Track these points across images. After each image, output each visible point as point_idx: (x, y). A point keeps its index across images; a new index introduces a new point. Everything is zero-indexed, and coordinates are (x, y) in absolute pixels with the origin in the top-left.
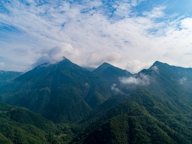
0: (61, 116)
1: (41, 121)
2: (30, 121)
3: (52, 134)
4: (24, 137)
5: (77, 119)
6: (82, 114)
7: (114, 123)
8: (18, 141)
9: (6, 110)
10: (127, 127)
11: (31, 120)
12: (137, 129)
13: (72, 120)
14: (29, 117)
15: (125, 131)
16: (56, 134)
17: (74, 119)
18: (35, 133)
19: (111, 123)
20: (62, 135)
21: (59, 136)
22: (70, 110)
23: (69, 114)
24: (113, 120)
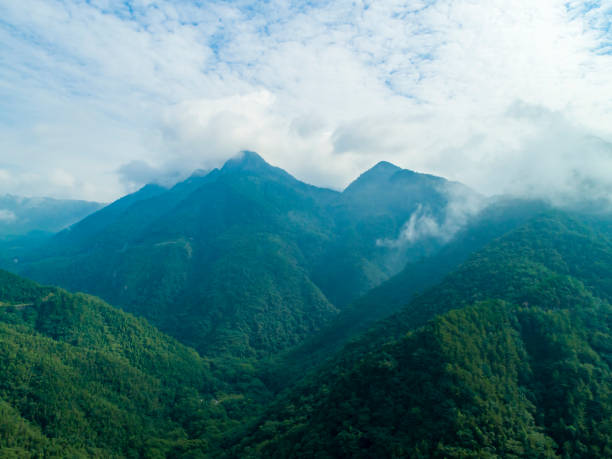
0: (227, 331)
1: (149, 343)
2: (107, 341)
3: (188, 392)
4: (66, 392)
5: (284, 343)
6: (301, 326)
7: (453, 333)
8: (42, 410)
9: (23, 301)
10: (520, 355)
11: (110, 337)
12: (575, 364)
13: (265, 347)
14: (106, 328)
15: (515, 373)
16: (203, 391)
17: (272, 344)
18: (119, 383)
19: (443, 332)
20: (226, 398)
21: (216, 398)
22: (260, 311)
23: (255, 324)
24: (449, 319)
